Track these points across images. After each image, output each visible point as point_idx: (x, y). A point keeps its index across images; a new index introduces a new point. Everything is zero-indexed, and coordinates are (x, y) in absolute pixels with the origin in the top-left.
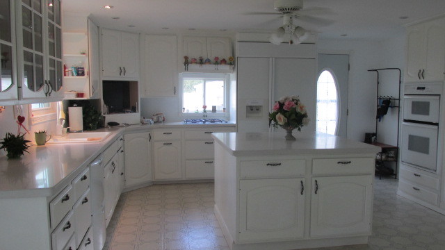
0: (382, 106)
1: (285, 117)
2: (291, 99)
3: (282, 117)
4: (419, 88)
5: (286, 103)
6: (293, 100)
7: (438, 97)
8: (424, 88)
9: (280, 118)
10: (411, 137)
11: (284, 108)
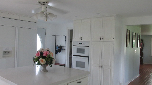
0: (58, 49)
1: (45, 60)
2: (46, 50)
3: (44, 60)
4: (79, 43)
5: (44, 53)
6: (47, 51)
7: (88, 47)
8: (82, 44)
9: (42, 61)
10: (76, 62)
11: (43, 55)
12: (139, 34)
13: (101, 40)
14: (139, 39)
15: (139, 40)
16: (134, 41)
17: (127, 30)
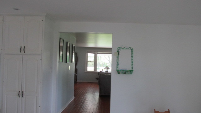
12: (74, 45)
13: (22, 52)
14: (74, 51)
15: (73, 53)
16: (68, 54)
17: (60, 38)
